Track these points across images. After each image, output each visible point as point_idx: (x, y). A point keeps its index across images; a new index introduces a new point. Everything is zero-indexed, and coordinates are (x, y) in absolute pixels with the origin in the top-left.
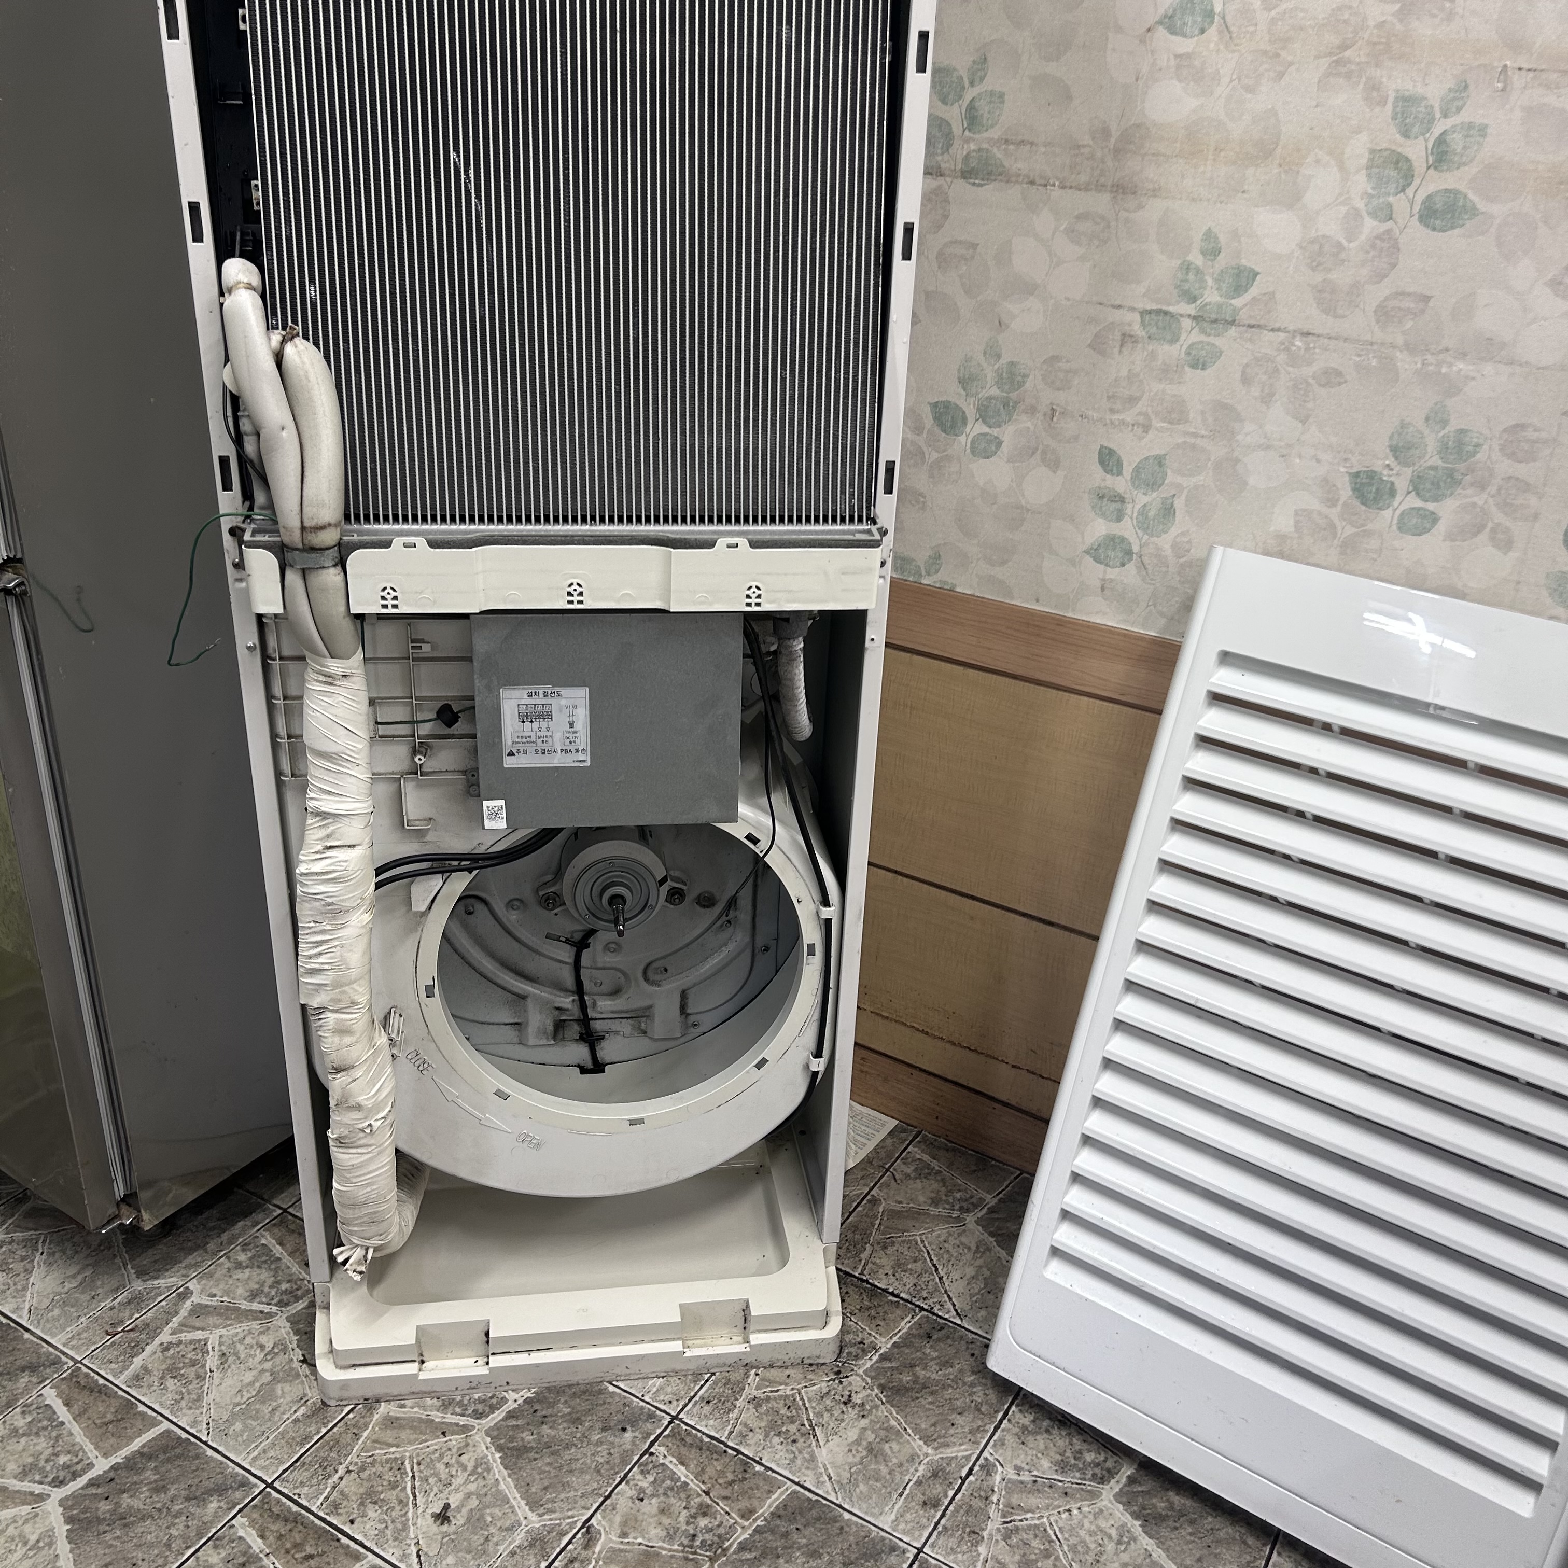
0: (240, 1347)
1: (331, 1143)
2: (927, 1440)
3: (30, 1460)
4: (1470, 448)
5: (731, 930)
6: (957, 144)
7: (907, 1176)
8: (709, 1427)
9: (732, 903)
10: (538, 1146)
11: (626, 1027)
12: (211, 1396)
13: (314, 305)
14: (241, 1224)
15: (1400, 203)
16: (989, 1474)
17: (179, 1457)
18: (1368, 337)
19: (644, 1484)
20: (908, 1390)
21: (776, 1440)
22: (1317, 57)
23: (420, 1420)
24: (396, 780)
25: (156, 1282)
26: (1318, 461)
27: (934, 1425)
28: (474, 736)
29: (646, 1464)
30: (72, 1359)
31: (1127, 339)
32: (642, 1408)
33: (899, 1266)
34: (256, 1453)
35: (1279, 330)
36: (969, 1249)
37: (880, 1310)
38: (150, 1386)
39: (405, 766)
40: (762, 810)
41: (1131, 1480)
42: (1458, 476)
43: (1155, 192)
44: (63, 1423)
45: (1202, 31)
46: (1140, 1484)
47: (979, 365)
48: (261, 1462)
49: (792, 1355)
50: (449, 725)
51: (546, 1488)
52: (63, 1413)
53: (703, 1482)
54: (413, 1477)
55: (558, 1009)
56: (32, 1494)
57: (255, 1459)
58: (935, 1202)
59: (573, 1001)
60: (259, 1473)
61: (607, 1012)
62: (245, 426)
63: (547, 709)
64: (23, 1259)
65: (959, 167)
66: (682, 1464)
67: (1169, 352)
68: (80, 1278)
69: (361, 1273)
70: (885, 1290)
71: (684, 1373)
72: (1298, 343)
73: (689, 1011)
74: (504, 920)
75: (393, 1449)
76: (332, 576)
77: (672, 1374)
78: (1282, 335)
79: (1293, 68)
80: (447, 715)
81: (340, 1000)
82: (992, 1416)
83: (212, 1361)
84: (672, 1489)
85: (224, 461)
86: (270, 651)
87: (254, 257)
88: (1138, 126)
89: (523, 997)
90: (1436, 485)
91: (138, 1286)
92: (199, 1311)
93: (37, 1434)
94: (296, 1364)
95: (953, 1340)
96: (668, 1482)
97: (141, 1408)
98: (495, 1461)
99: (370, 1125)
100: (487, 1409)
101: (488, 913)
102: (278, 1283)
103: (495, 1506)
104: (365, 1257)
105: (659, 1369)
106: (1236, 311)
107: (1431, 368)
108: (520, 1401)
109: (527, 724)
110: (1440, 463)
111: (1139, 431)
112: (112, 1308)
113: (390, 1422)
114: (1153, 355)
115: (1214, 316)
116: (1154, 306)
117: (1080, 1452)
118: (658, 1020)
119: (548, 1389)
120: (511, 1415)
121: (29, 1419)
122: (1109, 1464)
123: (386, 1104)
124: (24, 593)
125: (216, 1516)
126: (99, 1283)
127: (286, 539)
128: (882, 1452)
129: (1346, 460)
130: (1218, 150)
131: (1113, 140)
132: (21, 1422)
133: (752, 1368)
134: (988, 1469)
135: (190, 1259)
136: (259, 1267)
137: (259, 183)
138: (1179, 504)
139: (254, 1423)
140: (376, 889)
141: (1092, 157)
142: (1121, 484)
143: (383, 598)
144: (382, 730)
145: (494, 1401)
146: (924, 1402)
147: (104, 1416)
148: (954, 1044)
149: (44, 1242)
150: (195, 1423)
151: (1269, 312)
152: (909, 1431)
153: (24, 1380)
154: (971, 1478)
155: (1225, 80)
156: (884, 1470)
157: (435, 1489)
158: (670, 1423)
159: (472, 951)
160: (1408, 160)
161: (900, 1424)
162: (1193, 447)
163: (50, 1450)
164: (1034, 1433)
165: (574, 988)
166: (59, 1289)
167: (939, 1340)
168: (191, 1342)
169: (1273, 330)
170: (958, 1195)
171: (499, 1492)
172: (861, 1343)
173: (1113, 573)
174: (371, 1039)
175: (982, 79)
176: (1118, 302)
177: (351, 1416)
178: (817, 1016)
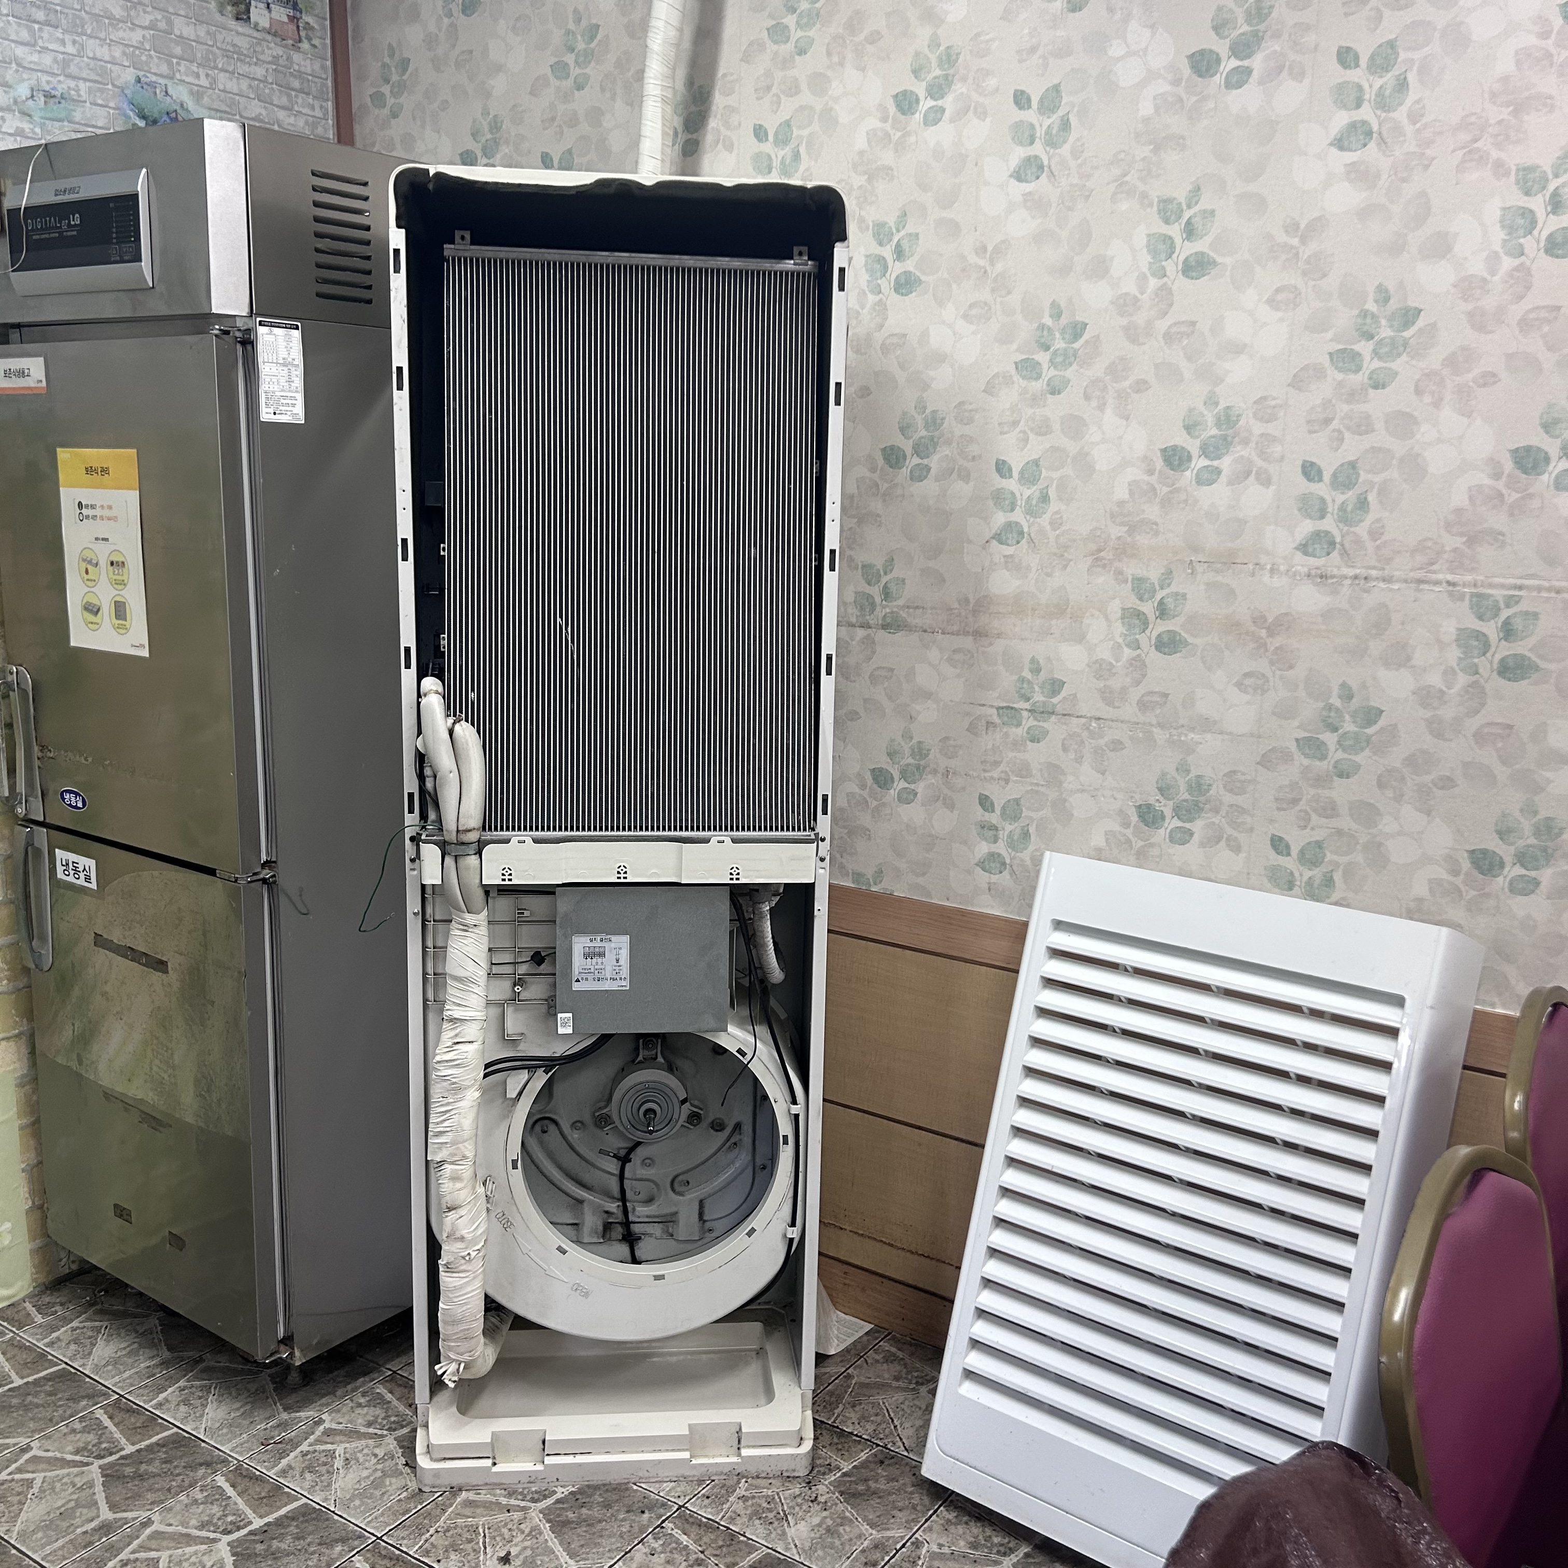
0: (359, 1455)
1: (441, 1269)
2: (872, 1525)
3: (207, 1518)
4: (1206, 787)
5: (737, 1150)
6: (878, 609)
7: (877, 1361)
8: (707, 1513)
9: (738, 1127)
10: (586, 1295)
11: (657, 1230)
12: (338, 1484)
13: (473, 703)
14: (362, 1379)
15: (1143, 639)
16: (917, 1547)
17: (314, 1519)
18: (1135, 719)
19: (656, 1545)
20: (861, 1495)
21: (757, 1522)
22: (1085, 556)
23: (491, 1503)
24: (501, 1005)
25: (298, 1414)
26: (1115, 799)
27: (878, 1517)
28: (555, 974)
29: (659, 1533)
30: (236, 1459)
31: (990, 724)
32: (657, 1500)
33: (864, 1418)
34: (370, 1519)
35: (1081, 717)
36: (920, 1408)
37: (846, 1445)
38: (293, 1477)
39: (508, 995)
40: (749, 1032)
41: (1027, 1555)
42: (1201, 805)
43: (999, 636)
44: (230, 1497)
45: (1018, 542)
46: (1034, 1558)
47: (899, 744)
48: (374, 1524)
49: (773, 1467)
50: (539, 964)
51: (582, 1546)
52: (230, 1491)
53: (700, 1546)
54: (485, 1536)
55: (607, 1212)
56: (208, 1538)
57: (369, 1522)
58: (897, 1379)
59: (618, 1206)
60: (372, 1531)
61: (643, 1217)
62: (428, 772)
63: (602, 950)
64: (200, 1398)
65: (880, 622)
66: (685, 1534)
67: (1018, 732)
68: (242, 1410)
69: (454, 1382)
70: (851, 1433)
71: (690, 1479)
72: (1094, 725)
73: (705, 1218)
74: (570, 1138)
75: (470, 1520)
76: (473, 860)
77: (681, 1479)
78: (1083, 720)
79: (1072, 563)
80: (538, 958)
81: (456, 1155)
82: (924, 1513)
83: (338, 1463)
84: (676, 1549)
85: (411, 795)
86: (428, 916)
87: (440, 677)
88: (985, 597)
89: (581, 1202)
90: (1189, 811)
91: (285, 1416)
92: (328, 1433)
93: (212, 1503)
94: (400, 1467)
95: (900, 1465)
96: (674, 1545)
97: (287, 1490)
98: (545, 1528)
99: (469, 1254)
100: (541, 1497)
101: (558, 1132)
102: (389, 1416)
103: (543, 1555)
104: (458, 1370)
105: (670, 1474)
106: (1054, 705)
107: (1175, 737)
108: (566, 1493)
109: (589, 959)
110: (1188, 797)
111: (1003, 783)
112: (265, 1429)
113: (469, 1503)
114: (1006, 735)
115: (1042, 710)
116: (1005, 704)
117: (990, 1537)
118: (682, 1222)
119: (588, 1486)
120: (558, 1501)
121: (205, 1494)
122: (1011, 1545)
123: (480, 1241)
124: (275, 882)
125: (341, 1555)
126: (256, 1414)
127: (447, 839)
128: (837, 1532)
129: (1132, 797)
130: (1033, 610)
131: (971, 605)
132: (200, 1496)
133: (743, 1477)
134: (917, 1545)
135: (324, 1400)
136: (375, 1406)
137: (446, 636)
138: (1032, 830)
139: (369, 1501)
140: (484, 1078)
141: (959, 615)
142: (994, 818)
143: (503, 875)
144: (495, 969)
145: (547, 1493)
146: (872, 1502)
147: (260, 1493)
148: (912, 1253)
149: (215, 1388)
150: (326, 1500)
151: (1074, 706)
152: (860, 1520)
153: (201, 1471)
154: (904, 1550)
155: (1034, 570)
156: (837, 1543)
157: (501, 1544)
158: (678, 1509)
159: (545, 1162)
160: (1144, 614)
161: (853, 1515)
162: (1037, 792)
163: (221, 1513)
164: (956, 1524)
165: (619, 1196)
166: (227, 1417)
167: (889, 1465)
168: (323, 1451)
169: (1078, 717)
170: (916, 1374)
171: (548, 1547)
172: (829, 1465)
173: (994, 878)
174: (474, 1188)
175: (891, 571)
176: (982, 702)
177: (440, 1499)
178: (791, 1194)
